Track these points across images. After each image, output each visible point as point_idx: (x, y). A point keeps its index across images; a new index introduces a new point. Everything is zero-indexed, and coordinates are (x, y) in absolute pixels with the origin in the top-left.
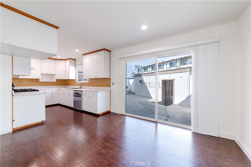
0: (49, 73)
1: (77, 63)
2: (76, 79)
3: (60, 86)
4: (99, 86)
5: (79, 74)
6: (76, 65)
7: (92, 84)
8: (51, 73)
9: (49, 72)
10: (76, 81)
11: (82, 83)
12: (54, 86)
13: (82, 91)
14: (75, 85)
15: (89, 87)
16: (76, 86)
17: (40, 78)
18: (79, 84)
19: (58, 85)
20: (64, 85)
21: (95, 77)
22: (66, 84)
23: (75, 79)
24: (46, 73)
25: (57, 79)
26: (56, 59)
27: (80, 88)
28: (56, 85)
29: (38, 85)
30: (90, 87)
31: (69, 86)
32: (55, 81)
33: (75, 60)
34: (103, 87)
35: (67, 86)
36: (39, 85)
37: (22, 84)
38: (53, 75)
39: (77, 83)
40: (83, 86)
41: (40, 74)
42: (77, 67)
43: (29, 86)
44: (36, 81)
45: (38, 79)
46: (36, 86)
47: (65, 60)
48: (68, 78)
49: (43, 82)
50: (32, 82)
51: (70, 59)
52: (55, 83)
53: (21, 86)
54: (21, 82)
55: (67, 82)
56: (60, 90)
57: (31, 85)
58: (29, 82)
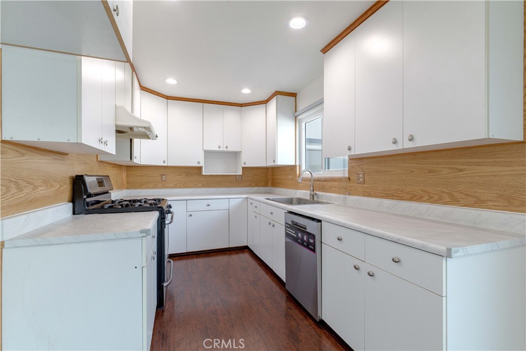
0: (223, 149)
1: (301, 107)
2: (298, 164)
3: (255, 189)
4: (413, 198)
5: (309, 147)
6: (297, 114)
7: (364, 182)
8: (229, 149)
9: (225, 147)
10: (298, 172)
11: (319, 180)
12: (239, 189)
13: (320, 221)
14: (296, 186)
15: (347, 196)
16: (298, 189)
17: (202, 164)
18: (308, 182)
19: (250, 186)
20: (266, 185)
21: (395, 142)
22: (270, 183)
23: (295, 166)
24: (217, 149)
25: (246, 166)
26: (241, 105)
27: (313, 200)
28: (245, 186)
29: (200, 185)
30: (352, 199)
32: (241, 174)
33: (294, 95)
34: (446, 203)
35: (273, 189)
36: (203, 186)
37: (165, 181)
38: (236, 155)
39: (300, 180)
40: (323, 189)
41: (203, 153)
42: (300, 120)
43: (180, 187)
44: (196, 174)
45: (200, 168)
46: (196, 186)
47: (265, 102)
48: (274, 161)
49: (211, 176)
50: (187, 175)
51: (277, 93)
52: (241, 177)
53: (164, 187)
54: (164, 176)
55: (272, 175)
56: (251, 204)
57: (185, 185)
58: (181, 175)
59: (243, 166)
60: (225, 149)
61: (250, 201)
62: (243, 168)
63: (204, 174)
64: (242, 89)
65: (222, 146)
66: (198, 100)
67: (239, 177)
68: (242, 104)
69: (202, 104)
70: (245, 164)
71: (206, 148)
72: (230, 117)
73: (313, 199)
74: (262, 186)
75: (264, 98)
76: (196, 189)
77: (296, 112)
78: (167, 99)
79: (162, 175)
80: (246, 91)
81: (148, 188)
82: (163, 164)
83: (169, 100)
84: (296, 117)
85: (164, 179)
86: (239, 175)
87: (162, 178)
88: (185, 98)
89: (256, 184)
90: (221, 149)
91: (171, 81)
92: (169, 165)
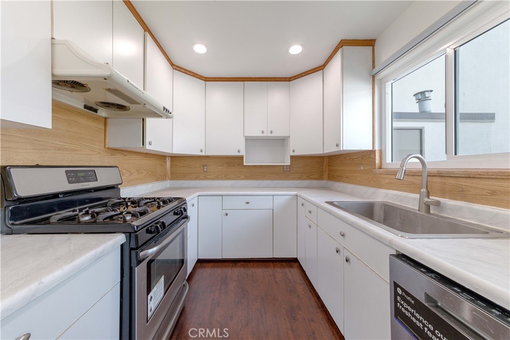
0: (267, 134)
1: (382, 59)
2: (377, 148)
8: (274, 135)
9: (269, 132)
10: (377, 161)
14: (374, 182)
16: (380, 186)
17: (243, 153)
18: (412, 178)
19: (300, 178)
20: (321, 178)
22: (326, 175)
23: (373, 152)
24: (259, 134)
25: (295, 154)
28: (294, 179)
29: (243, 177)
31: (337, 184)
32: (289, 164)
33: (370, 43)
35: (330, 183)
36: (247, 178)
37: (206, 172)
38: (283, 141)
41: (244, 139)
42: (381, 80)
43: (222, 179)
44: (238, 165)
45: (241, 158)
46: (238, 178)
47: (322, 68)
48: (337, 145)
49: (254, 166)
50: (229, 166)
51: (343, 43)
52: (290, 168)
53: (206, 178)
54: (205, 167)
55: (329, 166)
56: (303, 205)
57: (227, 177)
58: (223, 166)
59: (292, 154)
60: (269, 135)
61: (300, 201)
62: (292, 157)
63: (245, 164)
64: (290, 46)
65: (265, 131)
66: (237, 78)
67: (287, 168)
68: (290, 78)
69: (243, 82)
70: (293, 151)
71: (248, 134)
72: (276, 96)
73: (428, 211)
74: (316, 179)
75: (320, 63)
76: (238, 181)
77: (374, 67)
78: (206, 81)
79: (204, 166)
80: (296, 50)
81: (191, 179)
82: (200, 154)
83: (206, 82)
84: (373, 77)
85: (205, 170)
86: (287, 166)
87: (204, 168)
88: (224, 78)
89: (308, 177)
90: (265, 135)
91: (200, 49)
92: (207, 154)
